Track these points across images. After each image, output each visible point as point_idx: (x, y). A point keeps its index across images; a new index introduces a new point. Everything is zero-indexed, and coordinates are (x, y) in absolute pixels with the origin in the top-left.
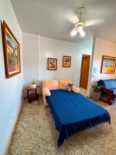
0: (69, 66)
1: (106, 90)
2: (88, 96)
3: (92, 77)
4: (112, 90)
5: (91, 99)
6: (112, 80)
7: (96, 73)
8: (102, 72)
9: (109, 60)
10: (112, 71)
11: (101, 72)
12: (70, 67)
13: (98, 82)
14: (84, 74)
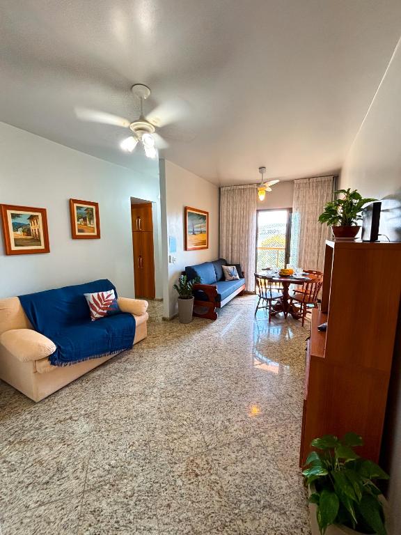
0: (95, 234)
1: (203, 287)
2: (167, 315)
3: (170, 262)
4: (214, 285)
5: (175, 320)
6: (206, 264)
7: (175, 251)
8: (188, 247)
9: (195, 217)
10: (204, 243)
11: (186, 249)
12: (98, 236)
13: (183, 273)
14: (140, 256)
